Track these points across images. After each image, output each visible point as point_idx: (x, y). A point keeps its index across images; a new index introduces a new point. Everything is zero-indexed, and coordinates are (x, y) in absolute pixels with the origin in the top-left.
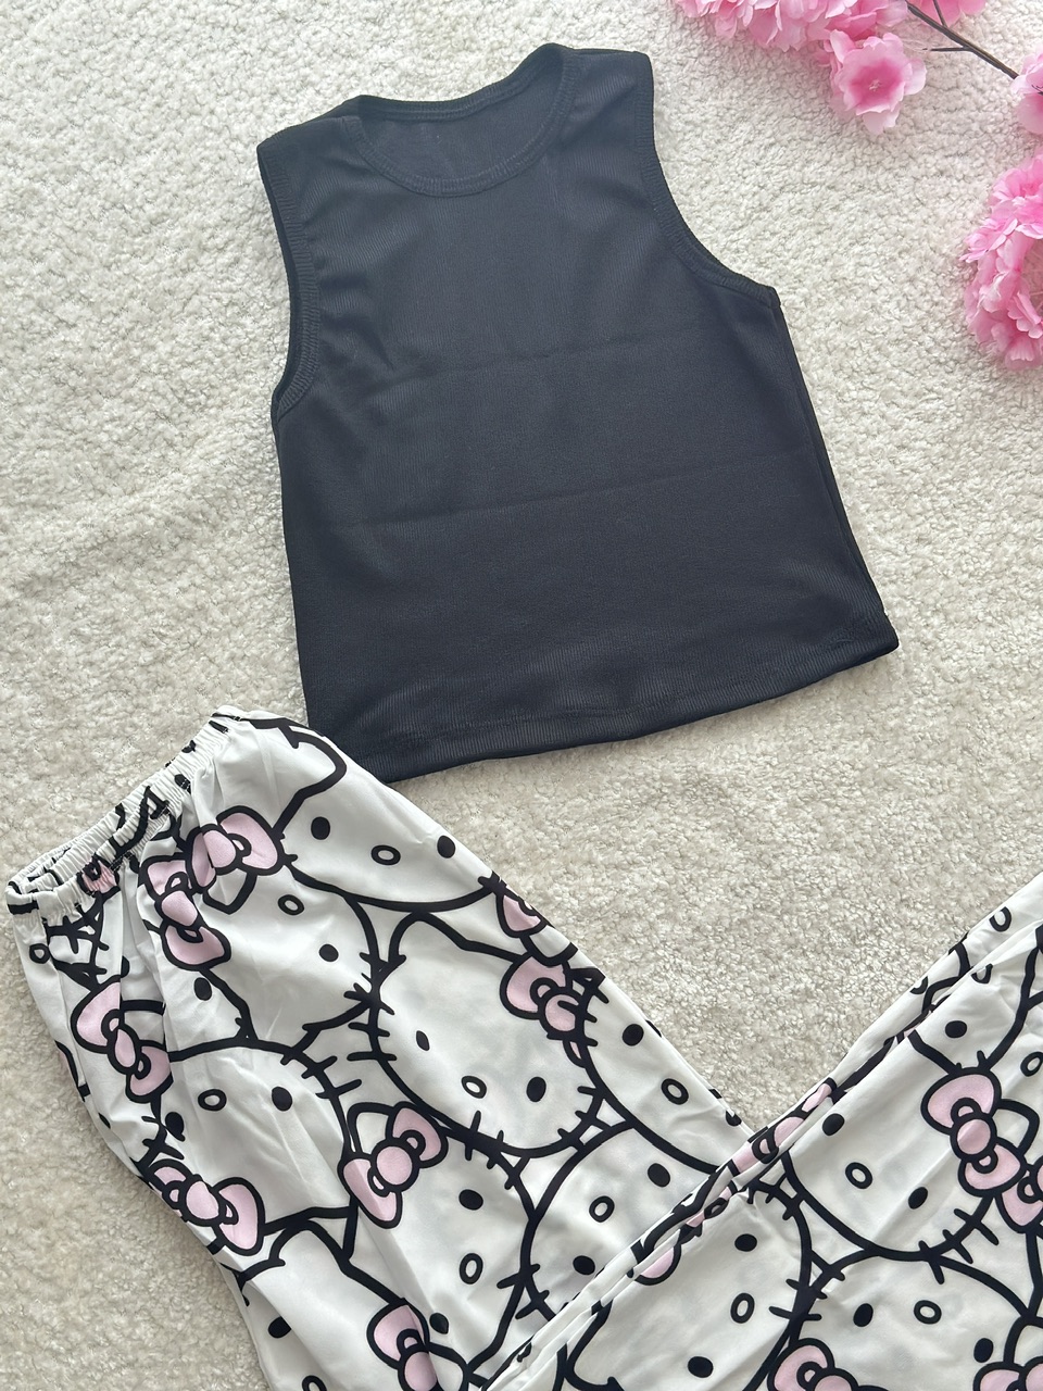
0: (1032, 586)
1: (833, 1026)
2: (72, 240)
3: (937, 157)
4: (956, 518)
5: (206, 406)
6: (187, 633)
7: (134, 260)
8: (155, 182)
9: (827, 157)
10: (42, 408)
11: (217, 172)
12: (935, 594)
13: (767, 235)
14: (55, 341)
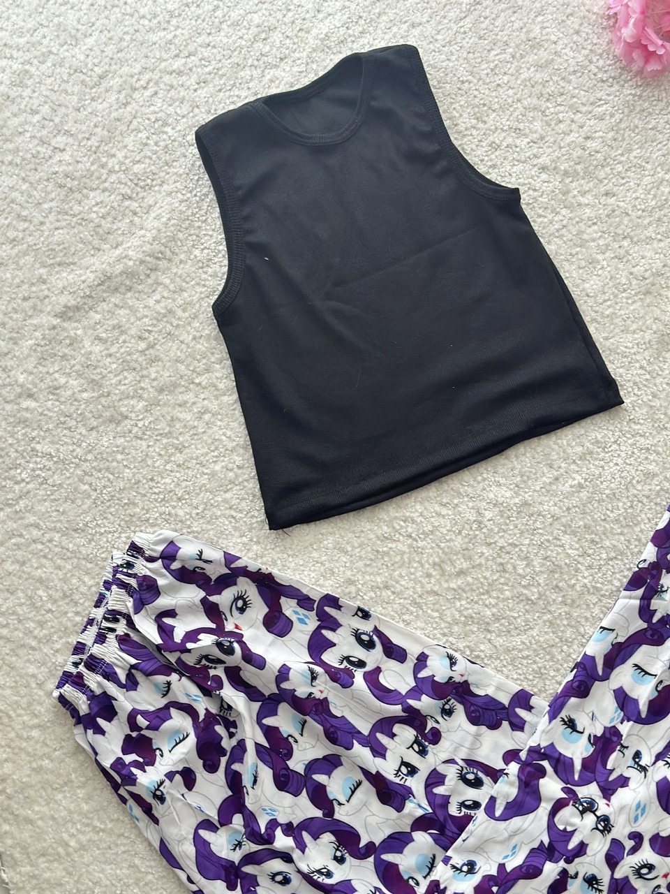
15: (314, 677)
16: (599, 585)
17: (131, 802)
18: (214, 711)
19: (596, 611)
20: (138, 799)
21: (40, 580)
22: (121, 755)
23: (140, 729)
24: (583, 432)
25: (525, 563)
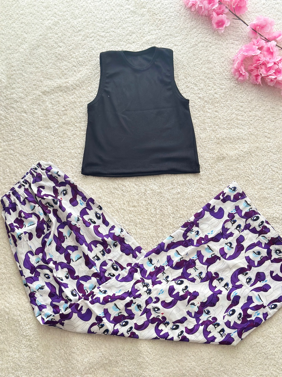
0: (237, 123)
2: (64, 32)
3: (232, 40)
4: (224, 109)
5: (83, 65)
6: (72, 106)
7: (74, 37)
8: (81, 24)
9: (210, 37)
10: (52, 61)
11: (93, 24)
12: (217, 122)
13: (196, 50)
14: (57, 49)
15: (78, 220)
16: (174, 224)
17: (11, 238)
18: (45, 220)
19: (171, 231)
20: (13, 237)
21: (8, 166)
22: (13, 223)
23: (21, 217)
24: (185, 177)
25: (154, 210)
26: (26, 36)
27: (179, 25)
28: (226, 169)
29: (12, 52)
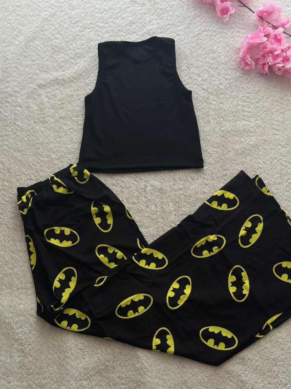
0: (243, 115)
1: (185, 196)
2: (61, 23)
3: (238, 29)
4: (229, 100)
5: (80, 57)
6: (69, 99)
7: (72, 29)
8: (79, 14)
9: (215, 26)
10: (49, 53)
11: (91, 14)
12: (222, 114)
13: (200, 39)
14: (54, 41)
26: (22, 28)
27: (181, 14)
28: (232, 164)
29: (7, 44)
